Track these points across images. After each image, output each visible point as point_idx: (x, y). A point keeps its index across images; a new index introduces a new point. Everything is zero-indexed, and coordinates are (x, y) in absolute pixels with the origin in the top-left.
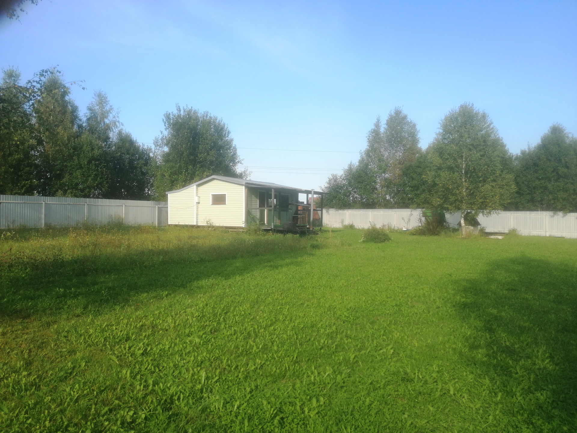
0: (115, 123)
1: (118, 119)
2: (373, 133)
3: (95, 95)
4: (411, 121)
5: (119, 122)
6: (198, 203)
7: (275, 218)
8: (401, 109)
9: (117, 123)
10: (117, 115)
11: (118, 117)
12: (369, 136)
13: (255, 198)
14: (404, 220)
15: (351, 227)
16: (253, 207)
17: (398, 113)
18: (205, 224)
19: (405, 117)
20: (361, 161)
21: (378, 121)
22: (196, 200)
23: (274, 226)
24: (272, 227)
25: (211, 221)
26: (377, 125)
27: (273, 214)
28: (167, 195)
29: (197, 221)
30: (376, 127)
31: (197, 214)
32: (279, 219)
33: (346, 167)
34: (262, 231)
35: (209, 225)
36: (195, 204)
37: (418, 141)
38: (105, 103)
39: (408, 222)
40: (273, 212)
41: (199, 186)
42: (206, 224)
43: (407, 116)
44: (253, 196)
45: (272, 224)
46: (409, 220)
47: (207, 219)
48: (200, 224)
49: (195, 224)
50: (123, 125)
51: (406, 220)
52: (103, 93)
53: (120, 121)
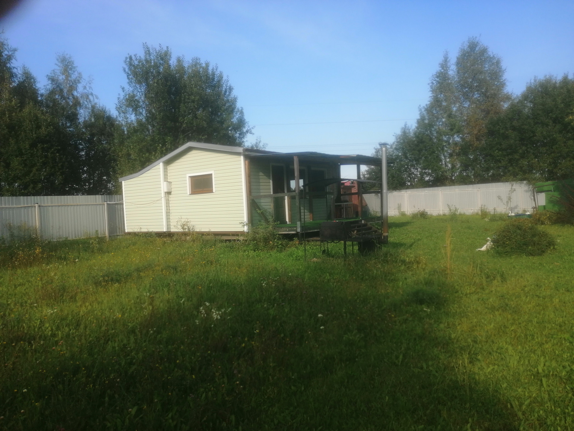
0: (88, 96)
1: (90, 91)
2: (437, 77)
3: (58, 60)
4: (494, 56)
5: (92, 94)
6: (169, 193)
7: (302, 211)
8: (477, 39)
9: (91, 97)
10: (88, 85)
11: (90, 88)
12: (433, 83)
13: (265, 177)
14: (501, 199)
15: (423, 215)
16: (262, 194)
17: (473, 46)
18: (179, 229)
19: (484, 51)
20: (421, 122)
21: (446, 60)
22: (164, 188)
23: (302, 227)
24: (299, 230)
25: (191, 224)
26: (444, 65)
27: (297, 204)
28: (121, 182)
29: (168, 225)
30: (443, 68)
31: (168, 213)
32: (311, 211)
33: (399, 132)
34: (279, 239)
35: (186, 230)
36: (163, 195)
37: (505, 84)
38: (71, 69)
39: (507, 202)
40: (297, 200)
41: (168, 163)
42: (182, 230)
43: (487, 49)
44: (261, 174)
45: (299, 223)
46: (510, 198)
47: (183, 220)
48: (173, 230)
49: (165, 230)
50: (97, 98)
51: (505, 199)
52: (67, 57)
53: (94, 93)
